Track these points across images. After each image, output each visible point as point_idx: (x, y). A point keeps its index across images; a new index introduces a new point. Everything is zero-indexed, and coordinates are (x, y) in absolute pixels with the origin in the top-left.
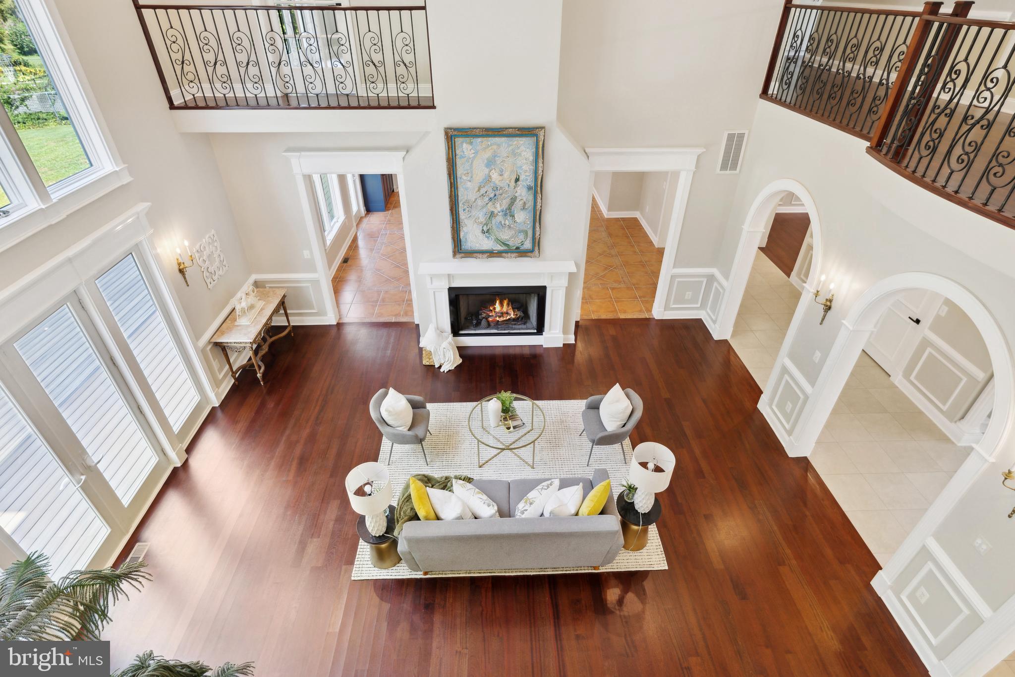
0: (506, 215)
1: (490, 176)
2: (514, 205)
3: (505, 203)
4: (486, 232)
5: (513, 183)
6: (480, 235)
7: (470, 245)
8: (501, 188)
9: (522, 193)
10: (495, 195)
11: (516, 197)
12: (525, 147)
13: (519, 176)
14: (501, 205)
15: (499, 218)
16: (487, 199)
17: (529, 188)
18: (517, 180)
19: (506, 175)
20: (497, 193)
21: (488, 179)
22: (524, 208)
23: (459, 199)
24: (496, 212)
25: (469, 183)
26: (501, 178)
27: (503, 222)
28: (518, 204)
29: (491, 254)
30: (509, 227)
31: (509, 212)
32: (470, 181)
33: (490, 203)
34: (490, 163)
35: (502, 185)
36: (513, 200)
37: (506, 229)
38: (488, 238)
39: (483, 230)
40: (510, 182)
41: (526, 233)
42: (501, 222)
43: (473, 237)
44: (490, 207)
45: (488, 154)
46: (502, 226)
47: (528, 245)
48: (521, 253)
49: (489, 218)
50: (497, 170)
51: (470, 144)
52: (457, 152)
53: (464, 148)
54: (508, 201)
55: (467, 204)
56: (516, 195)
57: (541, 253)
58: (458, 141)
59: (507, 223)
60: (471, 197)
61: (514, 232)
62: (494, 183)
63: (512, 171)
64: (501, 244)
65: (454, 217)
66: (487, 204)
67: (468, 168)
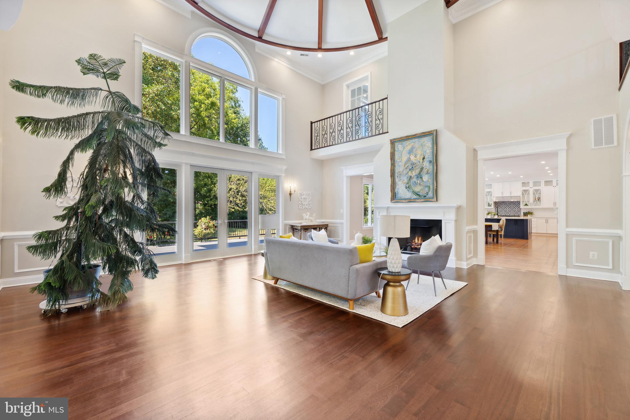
0: (418, 177)
1: (410, 158)
2: (422, 172)
3: (417, 171)
4: (408, 188)
5: (421, 161)
6: (405, 190)
7: (400, 196)
8: (416, 164)
9: (427, 165)
10: (412, 167)
11: (423, 167)
12: (427, 142)
13: (425, 156)
14: (415, 173)
15: (415, 179)
16: (409, 170)
17: (430, 162)
18: (424, 158)
19: (418, 157)
20: (413, 166)
21: (409, 159)
22: (427, 173)
23: (396, 171)
24: (413, 176)
25: (400, 163)
26: (415, 158)
27: (416, 182)
28: (425, 171)
29: (410, 201)
30: (420, 184)
31: (419, 176)
32: (401, 162)
33: (410, 172)
34: (410, 152)
35: (416, 162)
36: (422, 169)
37: (418, 185)
38: (408, 191)
39: (406, 187)
40: (420, 159)
41: (429, 187)
42: (415, 182)
43: (402, 191)
44: (410, 174)
45: (409, 147)
46: (416, 184)
47: (430, 194)
48: (425, 198)
49: (409, 180)
50: (414, 155)
51: (402, 144)
52: (396, 149)
53: (399, 146)
54: (419, 170)
55: (399, 173)
56: (423, 166)
57: (438, 200)
58: (396, 144)
59: (419, 182)
60: (401, 170)
61: (422, 187)
62: (412, 161)
63: (421, 154)
64: (416, 194)
65: (393, 180)
66: (408, 172)
67: (400, 156)
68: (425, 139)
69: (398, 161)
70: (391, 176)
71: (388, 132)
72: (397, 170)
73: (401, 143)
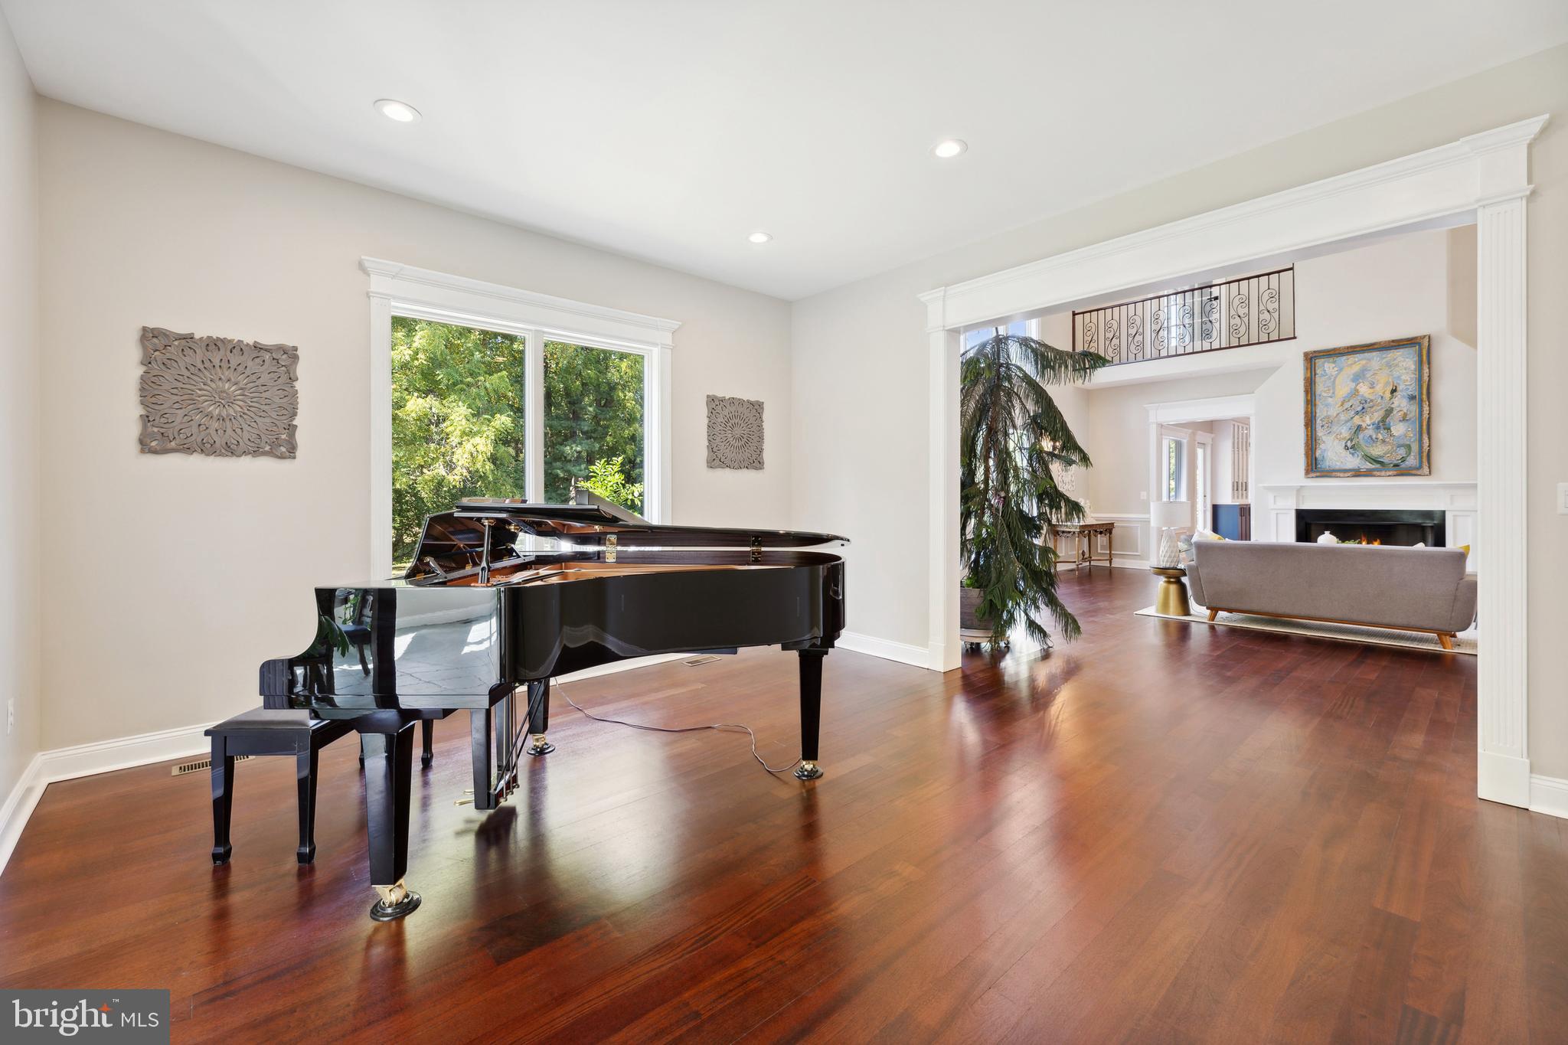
0: (1378, 428)
1: (1357, 391)
2: (1390, 417)
3: (1377, 416)
4: (1352, 448)
5: (1388, 395)
6: (1345, 453)
7: (1328, 464)
8: (1372, 401)
9: (1401, 403)
10: (1363, 408)
11: (1392, 409)
12: (1406, 361)
13: (1396, 387)
14: (1371, 419)
15: (1370, 432)
16: (1353, 413)
17: (1412, 398)
18: (1394, 391)
19: (1379, 388)
20: (1366, 406)
21: (1355, 392)
22: (1404, 419)
23: (1317, 415)
24: (1364, 425)
25: (1330, 400)
26: (1372, 390)
27: (1374, 437)
28: (1397, 415)
29: (1357, 473)
30: (1383, 441)
31: (1383, 425)
32: (1331, 397)
33: (1357, 417)
34: (1357, 378)
35: (1373, 398)
36: (1389, 412)
37: (1379, 443)
38: (1353, 454)
39: (1346, 446)
40: (1384, 393)
41: (1409, 447)
42: (1371, 436)
43: (1333, 451)
44: (1357, 420)
45: (1356, 368)
46: (1372, 440)
47: (1412, 461)
48: (1400, 469)
49: (1355, 433)
50: (1367, 383)
51: (1334, 362)
52: (1318, 372)
53: (1326, 367)
54: (1382, 413)
55: (1326, 420)
56: (1392, 406)
57: (1433, 471)
58: (1319, 362)
59: (1380, 437)
60: (1333, 412)
61: (1390, 447)
62: (1362, 396)
63: (1387, 383)
64: (1372, 461)
65: (1310, 433)
66: (1352, 418)
67: (1330, 385)
68: (1398, 354)
69: (1325, 395)
70: (1307, 425)
71: (1295, 338)
72: (1321, 412)
73: (1331, 360)
